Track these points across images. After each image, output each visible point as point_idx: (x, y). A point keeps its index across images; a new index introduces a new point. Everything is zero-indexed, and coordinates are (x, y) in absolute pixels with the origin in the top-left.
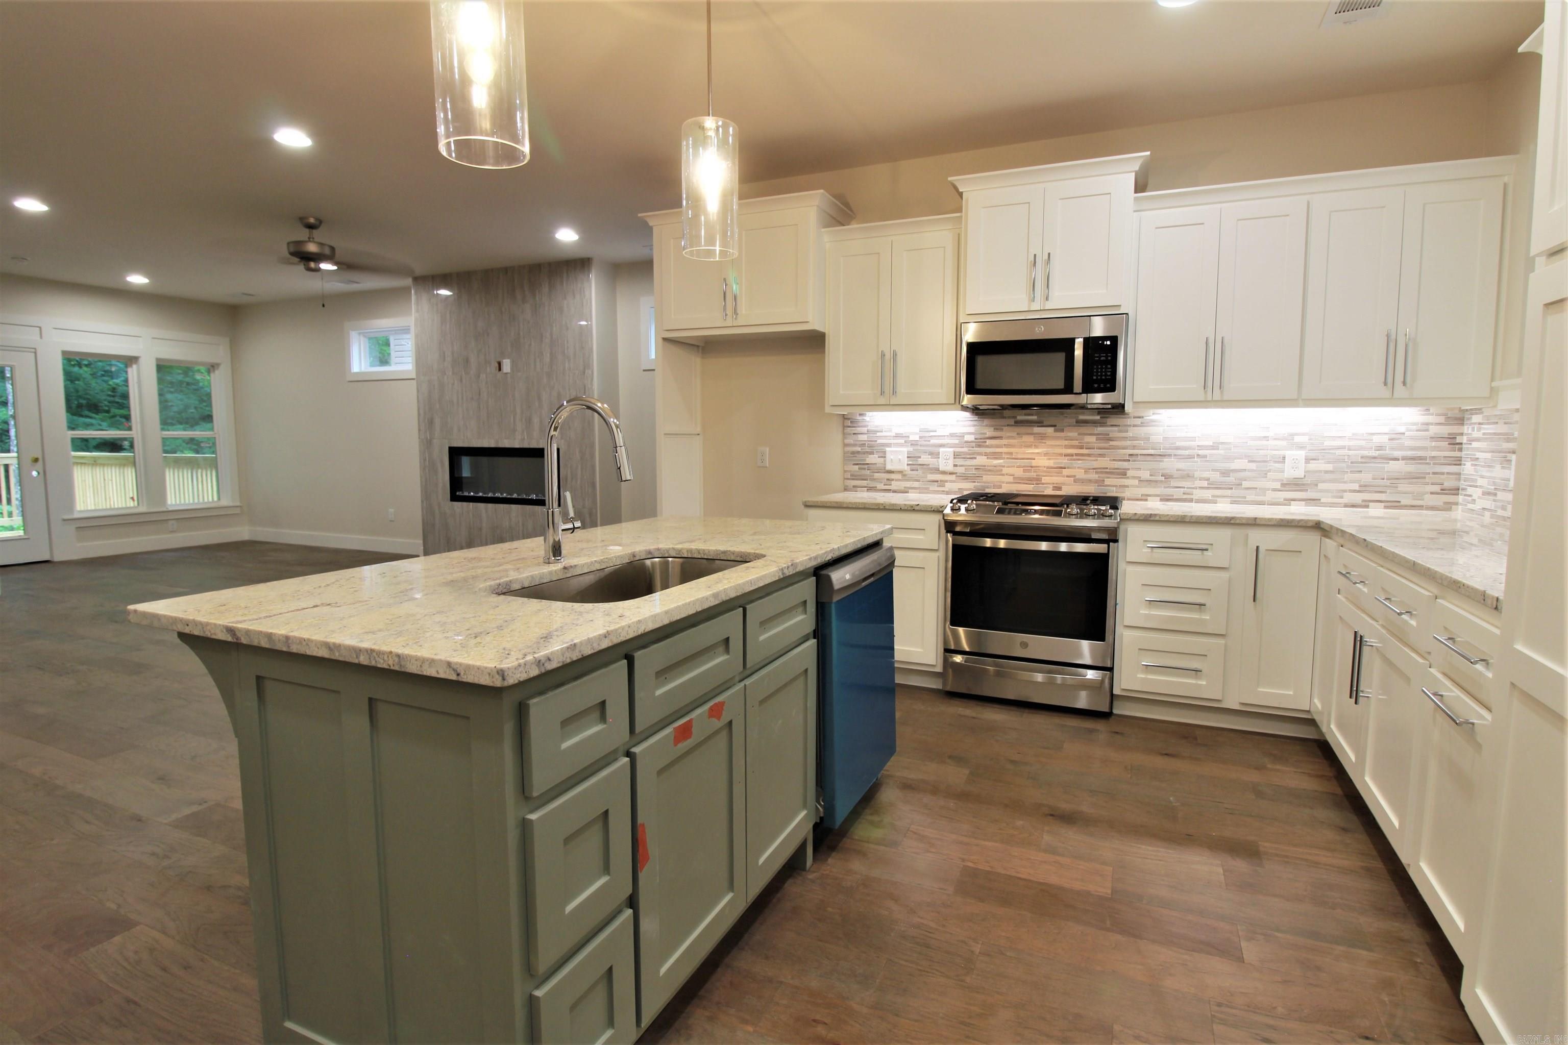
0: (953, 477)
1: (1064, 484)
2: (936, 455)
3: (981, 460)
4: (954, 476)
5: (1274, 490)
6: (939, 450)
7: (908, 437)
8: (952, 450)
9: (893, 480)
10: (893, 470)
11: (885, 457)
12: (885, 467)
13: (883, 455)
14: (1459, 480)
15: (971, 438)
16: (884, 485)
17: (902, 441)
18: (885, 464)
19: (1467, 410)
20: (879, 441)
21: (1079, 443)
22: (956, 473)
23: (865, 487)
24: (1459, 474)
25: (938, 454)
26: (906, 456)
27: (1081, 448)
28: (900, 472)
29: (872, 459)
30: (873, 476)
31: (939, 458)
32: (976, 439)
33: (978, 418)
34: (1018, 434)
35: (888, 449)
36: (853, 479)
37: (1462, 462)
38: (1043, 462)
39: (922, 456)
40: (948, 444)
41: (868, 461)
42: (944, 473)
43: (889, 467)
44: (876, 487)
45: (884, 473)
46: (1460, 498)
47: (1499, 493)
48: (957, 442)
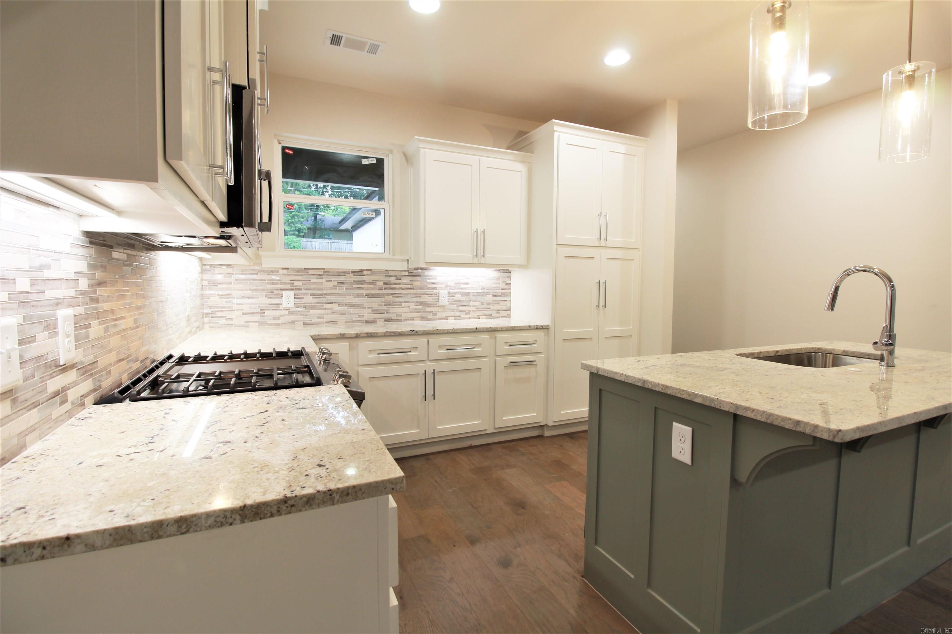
3: (96, 330)
8: (70, 310)
15: (83, 283)
17: (6, 297)
22: (75, 364)
25: (55, 325)
26: (16, 336)
32: (88, 285)
33: (86, 241)
39: (37, 334)
40: (63, 297)
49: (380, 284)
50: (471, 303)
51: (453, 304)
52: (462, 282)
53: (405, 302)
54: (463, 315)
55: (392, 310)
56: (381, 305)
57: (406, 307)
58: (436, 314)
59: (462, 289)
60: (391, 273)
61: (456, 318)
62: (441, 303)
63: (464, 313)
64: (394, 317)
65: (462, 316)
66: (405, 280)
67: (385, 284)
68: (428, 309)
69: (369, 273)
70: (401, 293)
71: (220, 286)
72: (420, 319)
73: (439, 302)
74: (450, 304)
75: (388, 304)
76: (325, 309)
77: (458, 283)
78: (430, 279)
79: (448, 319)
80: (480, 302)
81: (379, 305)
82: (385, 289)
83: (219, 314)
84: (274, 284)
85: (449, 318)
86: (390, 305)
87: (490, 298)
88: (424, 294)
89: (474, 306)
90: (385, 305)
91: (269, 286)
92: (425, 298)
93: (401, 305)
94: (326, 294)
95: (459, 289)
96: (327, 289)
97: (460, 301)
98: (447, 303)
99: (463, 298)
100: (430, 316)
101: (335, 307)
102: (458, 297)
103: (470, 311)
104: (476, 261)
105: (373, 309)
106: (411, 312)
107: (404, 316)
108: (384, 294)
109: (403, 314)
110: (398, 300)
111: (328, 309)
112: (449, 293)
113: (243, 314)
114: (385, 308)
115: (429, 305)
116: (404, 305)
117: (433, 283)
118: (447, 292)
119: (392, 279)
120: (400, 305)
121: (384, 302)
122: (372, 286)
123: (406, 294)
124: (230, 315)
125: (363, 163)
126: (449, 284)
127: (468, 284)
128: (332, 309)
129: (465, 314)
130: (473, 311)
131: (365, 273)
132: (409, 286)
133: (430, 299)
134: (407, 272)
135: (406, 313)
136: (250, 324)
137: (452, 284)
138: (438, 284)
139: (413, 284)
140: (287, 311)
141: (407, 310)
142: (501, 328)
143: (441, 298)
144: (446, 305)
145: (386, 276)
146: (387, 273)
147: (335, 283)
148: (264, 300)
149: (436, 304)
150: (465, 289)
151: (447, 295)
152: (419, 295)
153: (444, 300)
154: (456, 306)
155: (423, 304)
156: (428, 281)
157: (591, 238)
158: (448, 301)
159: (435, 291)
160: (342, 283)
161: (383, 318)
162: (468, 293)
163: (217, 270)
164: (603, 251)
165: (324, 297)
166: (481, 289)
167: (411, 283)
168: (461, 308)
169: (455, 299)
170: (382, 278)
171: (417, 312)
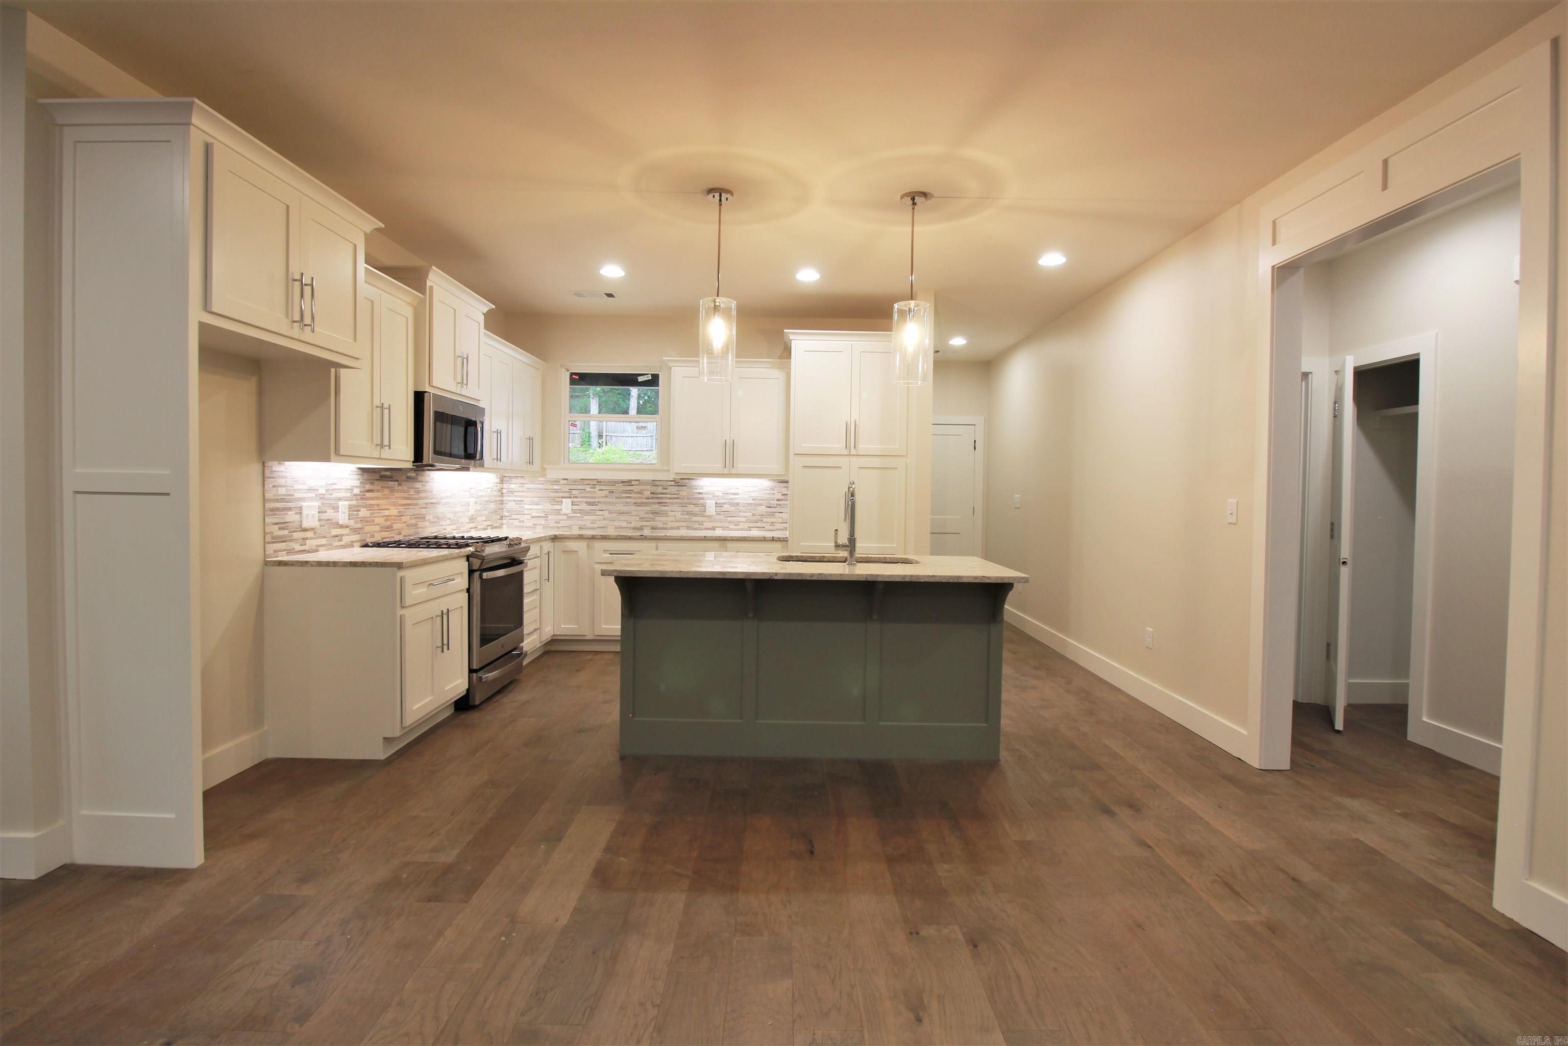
0: (346, 531)
1: (402, 529)
2: (336, 509)
3: (364, 513)
4: (348, 529)
5: (468, 523)
6: (338, 504)
7: (318, 490)
8: (347, 503)
9: (307, 539)
10: (307, 528)
11: (301, 513)
12: (301, 525)
13: (300, 511)
14: (503, 511)
15: (357, 491)
16: (301, 545)
17: (313, 495)
18: (301, 522)
19: (505, 476)
20: (297, 495)
21: (408, 495)
22: (349, 526)
23: (285, 550)
24: (502, 509)
25: (338, 508)
26: (317, 511)
27: (408, 499)
28: (313, 529)
29: (291, 517)
30: (292, 536)
31: (338, 511)
32: (360, 492)
33: (362, 472)
34: (382, 487)
35: (304, 504)
36: (273, 542)
37: (504, 503)
38: (394, 511)
39: (328, 511)
40: (344, 497)
41: (288, 519)
42: (342, 527)
43: (306, 525)
44: (294, 549)
45: (300, 531)
46: (505, 521)
47: (549, 516)
48: (349, 495)
49: (647, 493)
50: (741, 514)
51: (720, 515)
52: (730, 491)
53: (671, 511)
54: (732, 526)
55: (657, 518)
56: (648, 514)
57: (672, 516)
58: (702, 524)
59: (731, 499)
60: (657, 483)
61: (724, 528)
62: (707, 513)
63: (733, 524)
64: (660, 525)
65: (730, 527)
66: (674, 490)
67: (651, 493)
68: (694, 519)
69: (637, 483)
70: (667, 503)
71: (515, 494)
72: (686, 528)
73: (705, 511)
74: (717, 514)
75: (655, 513)
76: (597, 515)
77: (727, 493)
78: (696, 489)
79: (715, 530)
80: (751, 514)
81: (646, 513)
82: (652, 498)
83: (514, 517)
84: (556, 492)
85: (716, 528)
86: (656, 513)
87: (762, 509)
88: (690, 504)
89: (744, 517)
90: (652, 514)
91: (552, 495)
92: (691, 508)
93: (667, 514)
94: (598, 502)
95: (728, 499)
96: (599, 497)
97: (728, 512)
98: (714, 513)
99: (733, 508)
100: (696, 526)
101: (606, 513)
102: (726, 507)
103: (740, 522)
104: (726, 471)
105: (641, 517)
106: (677, 521)
107: (670, 525)
108: (651, 503)
109: (669, 523)
110: (664, 508)
111: (599, 515)
112: (716, 503)
113: (533, 517)
114: (651, 516)
115: (696, 515)
116: (670, 514)
117: (700, 493)
118: (714, 502)
119: (660, 490)
120: (665, 514)
121: (651, 511)
122: (639, 495)
123: (672, 503)
124: (522, 518)
125: (639, 381)
126: (717, 494)
127: (738, 494)
128: (603, 515)
129: (735, 525)
130: (743, 522)
131: (633, 483)
132: (676, 496)
133: (697, 509)
134: (674, 482)
135: (672, 521)
136: (537, 526)
137: (720, 494)
138: (706, 493)
139: (678, 494)
140: (566, 516)
141: (673, 519)
142: (732, 537)
143: (707, 507)
144: (713, 515)
145: (653, 486)
146: (654, 483)
147: (607, 492)
148: (548, 506)
149: (702, 513)
150: (734, 499)
151: (714, 505)
152: (684, 505)
153: (711, 509)
154: (725, 517)
155: (689, 513)
156: (695, 491)
157: (838, 446)
158: (715, 512)
159: (701, 501)
160: (613, 492)
161: (650, 526)
162: (738, 504)
163: (514, 481)
164: (853, 459)
165: (597, 505)
166: (753, 500)
167: (677, 492)
168: (729, 519)
169: (723, 509)
170: (649, 487)
171: (683, 521)
